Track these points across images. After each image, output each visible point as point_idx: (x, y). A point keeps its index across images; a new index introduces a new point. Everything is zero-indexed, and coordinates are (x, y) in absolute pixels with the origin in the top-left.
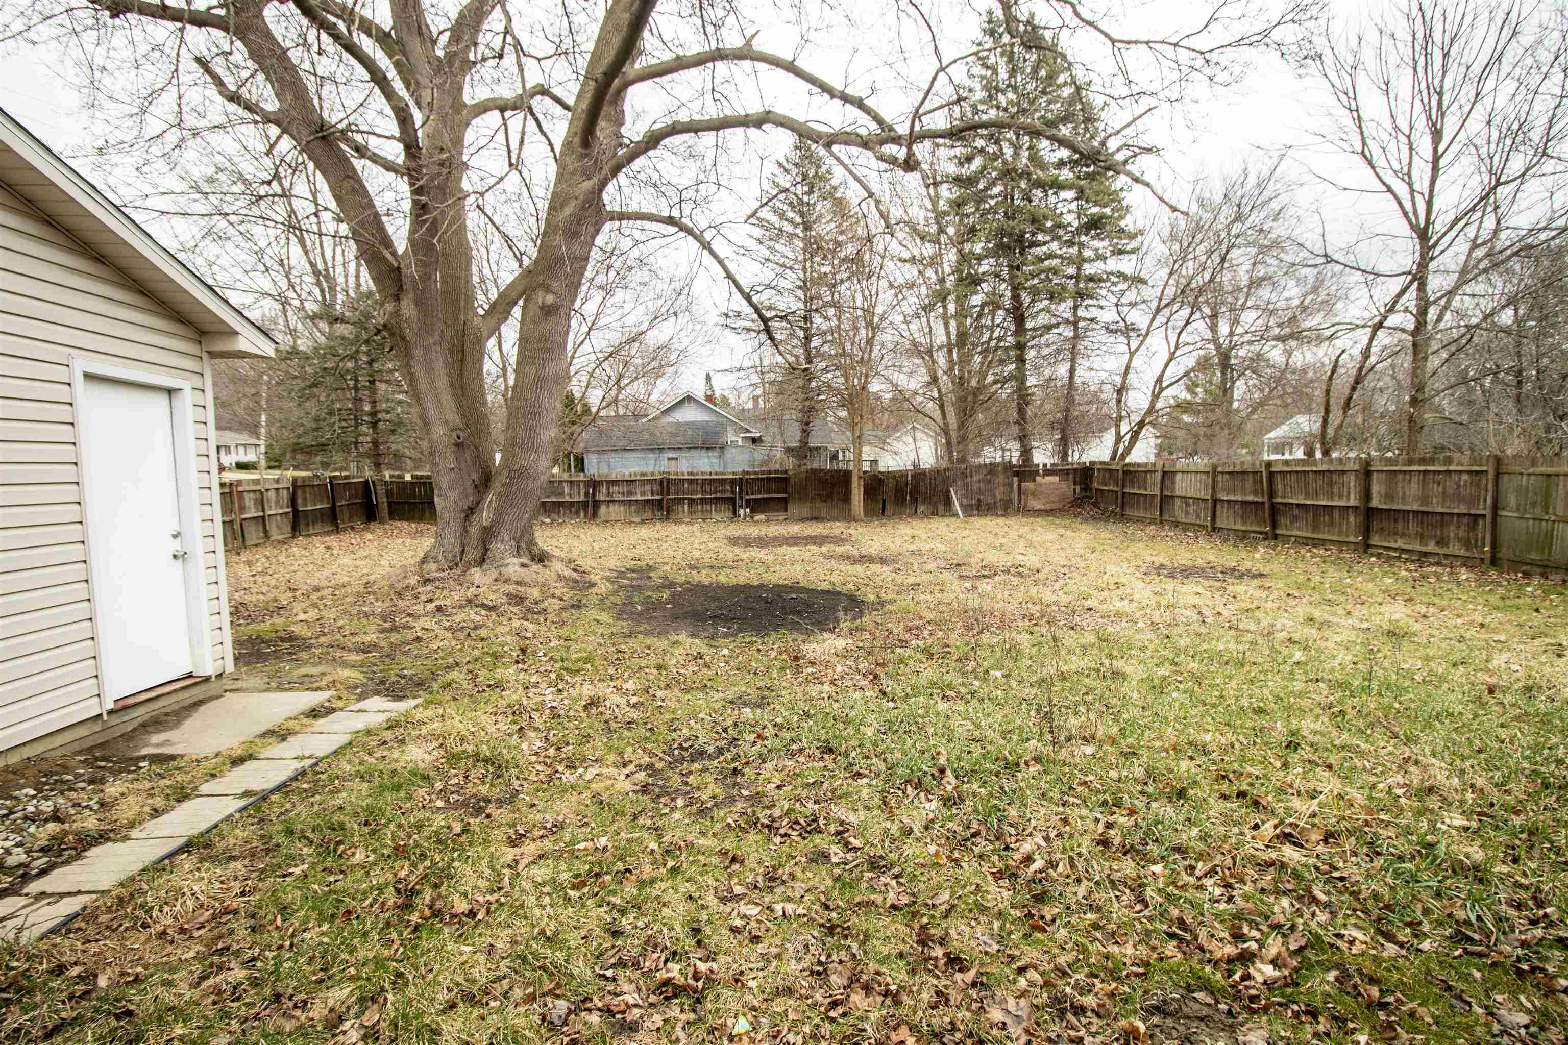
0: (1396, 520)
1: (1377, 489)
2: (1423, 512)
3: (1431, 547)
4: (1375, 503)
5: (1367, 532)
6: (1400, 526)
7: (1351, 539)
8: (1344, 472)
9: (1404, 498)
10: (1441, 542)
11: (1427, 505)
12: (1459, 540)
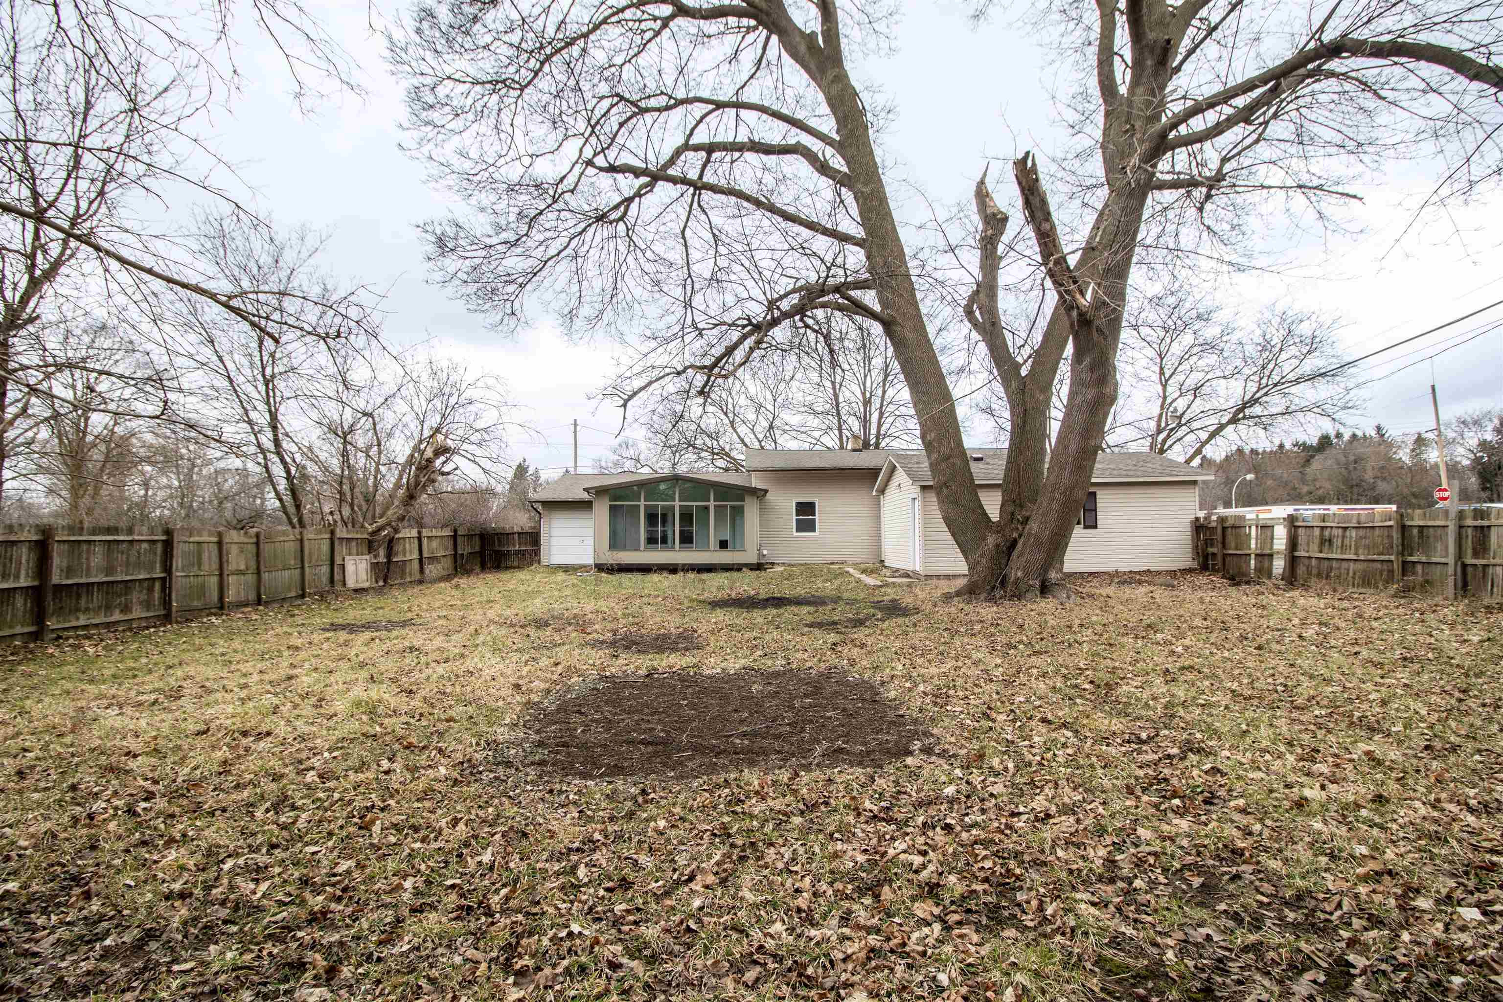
0: (79, 596)
1: (58, 561)
2: (108, 583)
3: (117, 616)
4: (56, 578)
5: (39, 616)
6: (83, 603)
7: (19, 630)
8: (13, 543)
9: (88, 569)
10: (126, 609)
11: (112, 575)
12: (141, 603)
